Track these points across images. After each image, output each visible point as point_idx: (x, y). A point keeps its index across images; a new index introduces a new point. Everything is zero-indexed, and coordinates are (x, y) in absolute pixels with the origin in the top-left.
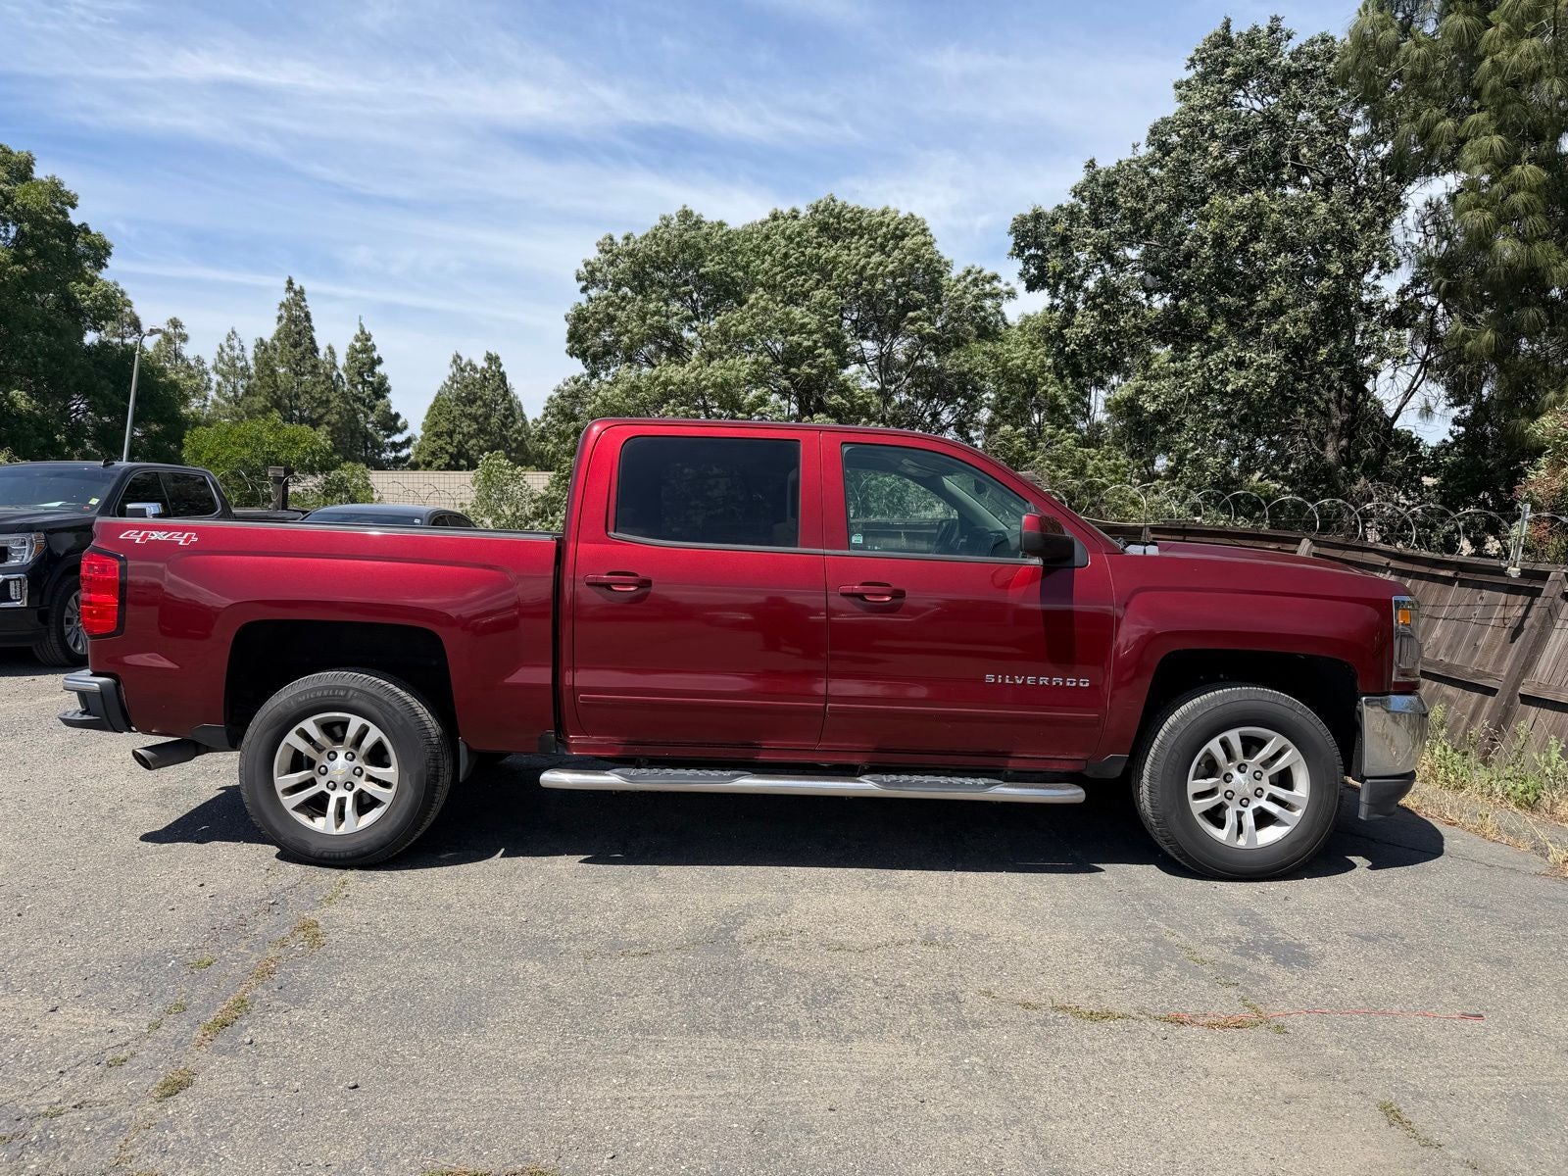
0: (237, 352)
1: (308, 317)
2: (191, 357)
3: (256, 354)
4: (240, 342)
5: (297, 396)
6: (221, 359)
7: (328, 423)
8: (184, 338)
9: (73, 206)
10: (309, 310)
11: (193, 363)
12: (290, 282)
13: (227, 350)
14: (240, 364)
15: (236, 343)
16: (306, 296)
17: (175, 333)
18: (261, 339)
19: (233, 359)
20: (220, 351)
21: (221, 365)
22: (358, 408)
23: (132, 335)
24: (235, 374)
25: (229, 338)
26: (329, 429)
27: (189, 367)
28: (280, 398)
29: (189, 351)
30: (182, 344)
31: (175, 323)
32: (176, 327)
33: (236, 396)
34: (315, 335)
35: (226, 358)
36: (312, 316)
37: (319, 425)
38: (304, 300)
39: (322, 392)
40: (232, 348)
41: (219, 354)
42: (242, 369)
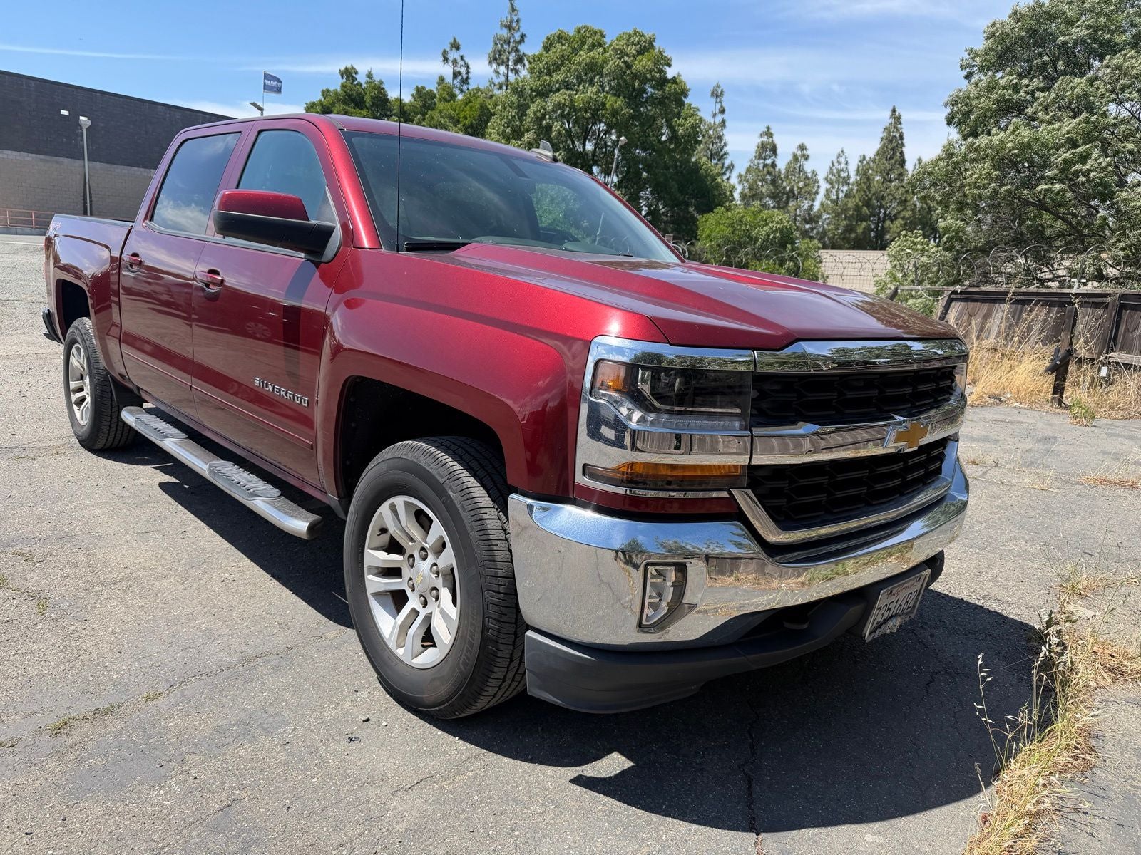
0: (843, 166)
1: (901, 137)
2: (809, 171)
3: (858, 167)
4: (846, 158)
5: (883, 198)
6: (831, 172)
7: (903, 218)
8: (806, 158)
9: (669, 65)
10: (903, 130)
11: (809, 175)
12: (894, 111)
13: (836, 164)
14: (843, 175)
15: (843, 160)
16: (902, 120)
17: (802, 154)
18: (864, 156)
19: (839, 172)
20: (831, 166)
21: (830, 176)
22: (934, 207)
23: (770, 157)
24: (838, 182)
25: (839, 156)
26: (902, 222)
27: (807, 178)
28: (870, 199)
29: (808, 167)
30: (805, 162)
31: (802, 148)
32: (802, 150)
33: (838, 198)
34: (904, 149)
35: (835, 171)
36: (905, 136)
37: (896, 219)
38: (900, 123)
39: (902, 194)
40: (839, 163)
41: (831, 169)
42: (844, 178)
